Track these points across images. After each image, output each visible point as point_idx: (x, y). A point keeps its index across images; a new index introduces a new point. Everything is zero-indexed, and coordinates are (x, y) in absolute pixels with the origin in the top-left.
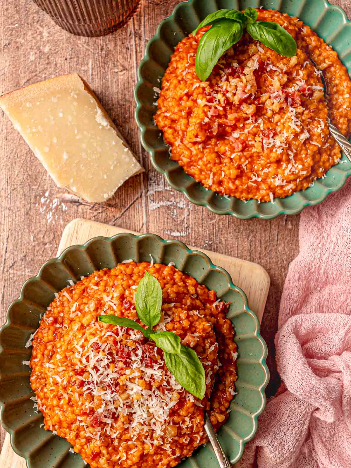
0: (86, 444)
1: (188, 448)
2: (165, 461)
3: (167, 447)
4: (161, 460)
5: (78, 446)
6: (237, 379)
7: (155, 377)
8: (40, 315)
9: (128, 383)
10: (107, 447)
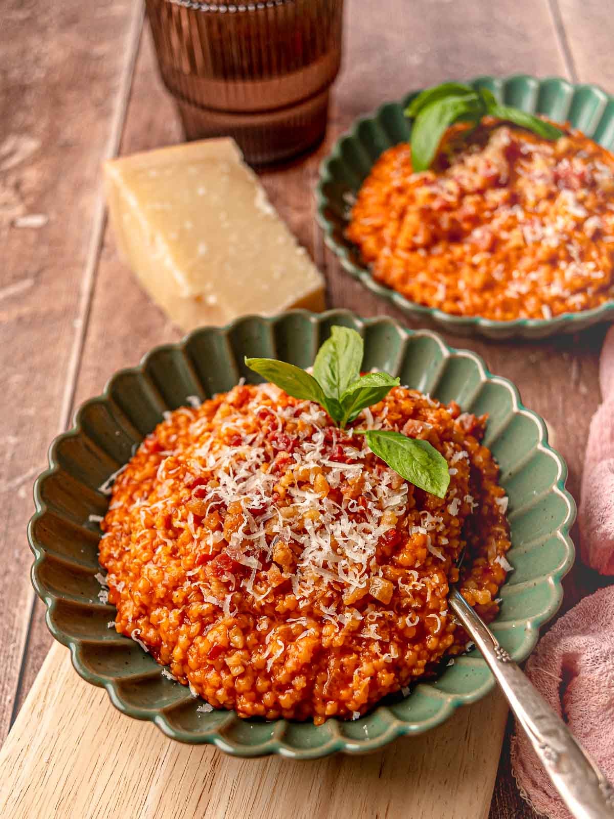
0: (200, 633)
1: (417, 648)
2: (366, 667)
3: (371, 632)
4: (357, 666)
5: (182, 639)
6: (511, 547)
7: (349, 476)
8: (133, 449)
9: (295, 492)
10: (245, 631)
